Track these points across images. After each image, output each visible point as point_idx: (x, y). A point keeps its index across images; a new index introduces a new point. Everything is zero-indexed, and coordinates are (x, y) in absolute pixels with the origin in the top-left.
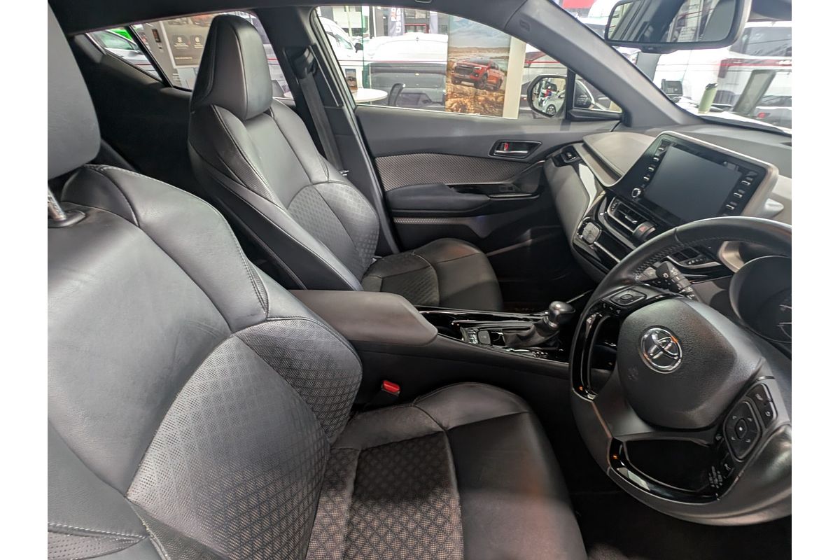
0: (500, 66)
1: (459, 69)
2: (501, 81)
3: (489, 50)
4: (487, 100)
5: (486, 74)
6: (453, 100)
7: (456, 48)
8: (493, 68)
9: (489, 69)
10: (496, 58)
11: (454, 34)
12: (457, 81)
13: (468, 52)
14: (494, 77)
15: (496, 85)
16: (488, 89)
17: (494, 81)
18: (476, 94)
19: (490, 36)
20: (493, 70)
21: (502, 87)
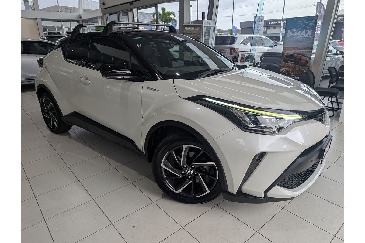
0: (307, 55)
1: (288, 56)
2: (307, 62)
3: (302, 48)
4: (300, 70)
5: (300, 59)
6: (283, 69)
7: (287, 47)
8: (304, 56)
9: (302, 56)
10: (305, 52)
11: (287, 42)
12: (286, 61)
13: (292, 49)
14: (304, 60)
15: (305, 63)
16: (301, 65)
17: (304, 62)
18: (295, 67)
19: (303, 43)
20: (304, 57)
21: (308, 65)
